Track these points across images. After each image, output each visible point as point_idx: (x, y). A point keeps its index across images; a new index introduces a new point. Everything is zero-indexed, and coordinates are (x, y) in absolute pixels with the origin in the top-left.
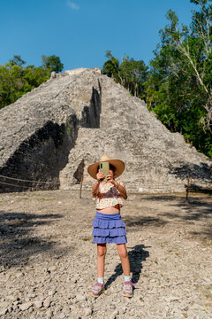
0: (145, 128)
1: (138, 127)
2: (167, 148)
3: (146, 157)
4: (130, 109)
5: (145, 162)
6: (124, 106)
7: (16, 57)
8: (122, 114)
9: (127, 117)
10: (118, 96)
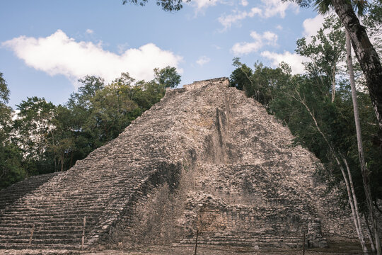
0: (286, 158)
1: (277, 157)
2: (315, 186)
3: (282, 201)
4: (266, 133)
5: (281, 207)
6: (258, 129)
7: (123, 74)
8: (255, 139)
9: (262, 144)
10: (250, 116)
